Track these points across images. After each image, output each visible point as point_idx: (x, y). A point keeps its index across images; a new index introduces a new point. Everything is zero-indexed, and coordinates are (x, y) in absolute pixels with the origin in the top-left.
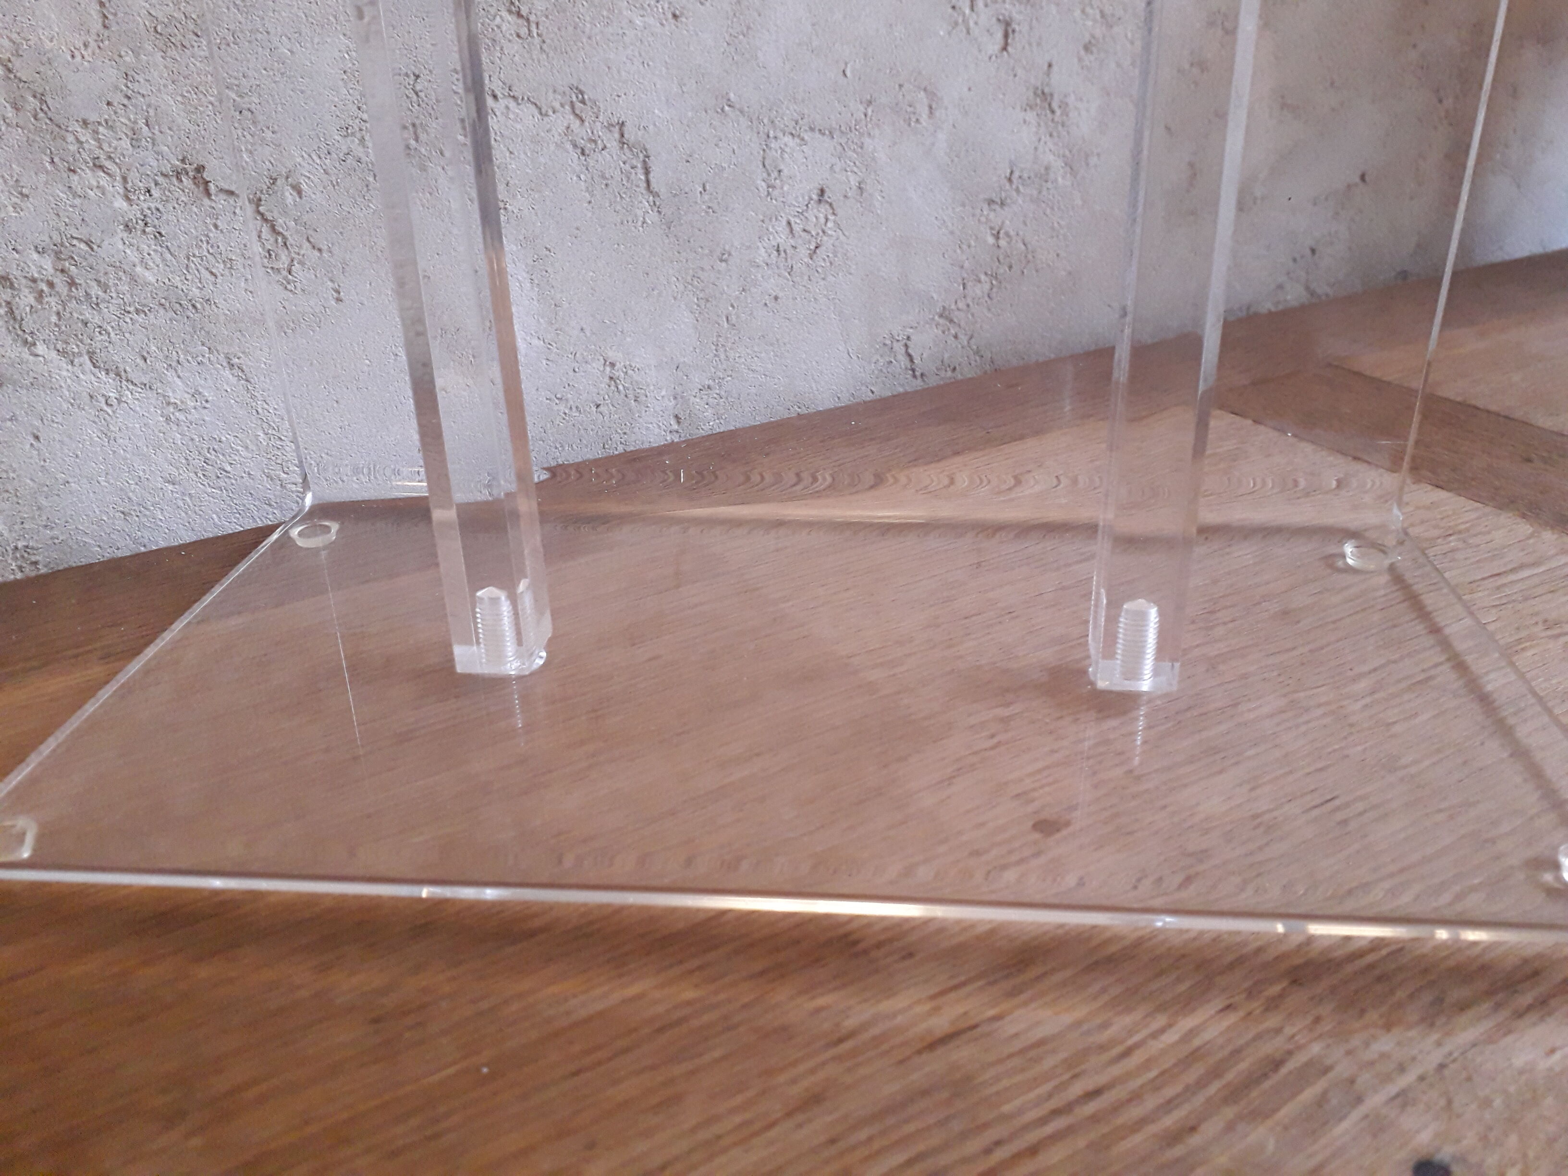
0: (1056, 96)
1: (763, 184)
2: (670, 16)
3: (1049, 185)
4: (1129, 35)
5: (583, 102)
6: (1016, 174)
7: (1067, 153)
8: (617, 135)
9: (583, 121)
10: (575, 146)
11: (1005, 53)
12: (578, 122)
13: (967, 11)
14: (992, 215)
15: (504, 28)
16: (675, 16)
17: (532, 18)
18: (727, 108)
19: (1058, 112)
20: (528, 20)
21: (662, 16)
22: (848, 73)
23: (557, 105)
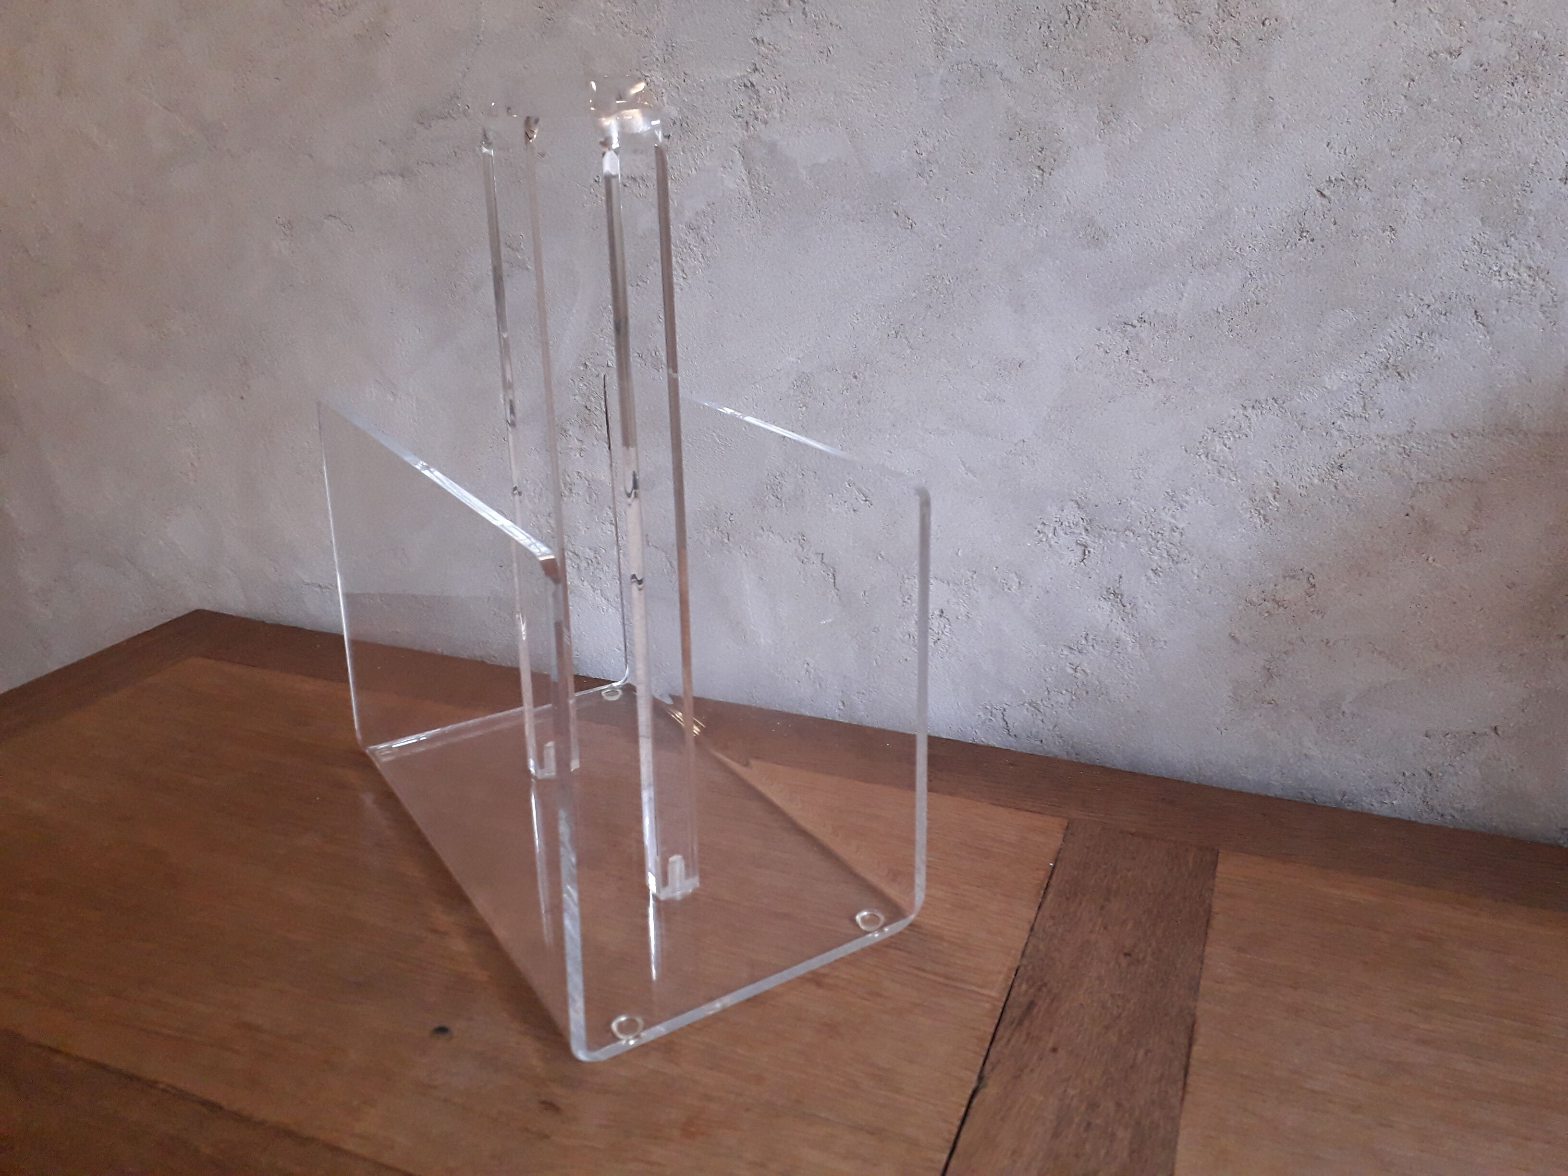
0: (1125, 597)
1: (900, 600)
2: (852, 510)
3: (1119, 650)
4: (1196, 571)
5: (804, 540)
6: (1091, 637)
7: (1137, 634)
8: (820, 559)
9: (803, 548)
10: (799, 559)
11: (1082, 564)
12: (801, 548)
13: (1050, 535)
14: (1071, 656)
15: (769, 502)
16: (854, 510)
17: (783, 500)
18: (879, 558)
19: (1128, 606)
20: (781, 500)
21: (847, 509)
22: (960, 554)
23: (791, 539)
